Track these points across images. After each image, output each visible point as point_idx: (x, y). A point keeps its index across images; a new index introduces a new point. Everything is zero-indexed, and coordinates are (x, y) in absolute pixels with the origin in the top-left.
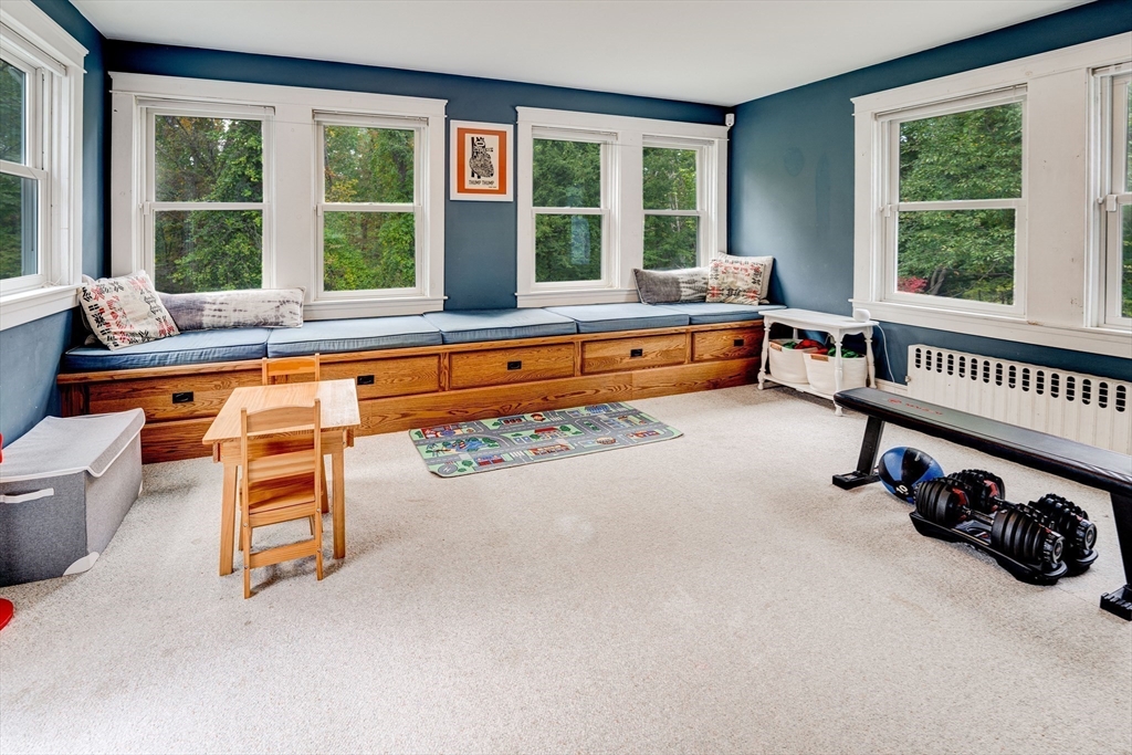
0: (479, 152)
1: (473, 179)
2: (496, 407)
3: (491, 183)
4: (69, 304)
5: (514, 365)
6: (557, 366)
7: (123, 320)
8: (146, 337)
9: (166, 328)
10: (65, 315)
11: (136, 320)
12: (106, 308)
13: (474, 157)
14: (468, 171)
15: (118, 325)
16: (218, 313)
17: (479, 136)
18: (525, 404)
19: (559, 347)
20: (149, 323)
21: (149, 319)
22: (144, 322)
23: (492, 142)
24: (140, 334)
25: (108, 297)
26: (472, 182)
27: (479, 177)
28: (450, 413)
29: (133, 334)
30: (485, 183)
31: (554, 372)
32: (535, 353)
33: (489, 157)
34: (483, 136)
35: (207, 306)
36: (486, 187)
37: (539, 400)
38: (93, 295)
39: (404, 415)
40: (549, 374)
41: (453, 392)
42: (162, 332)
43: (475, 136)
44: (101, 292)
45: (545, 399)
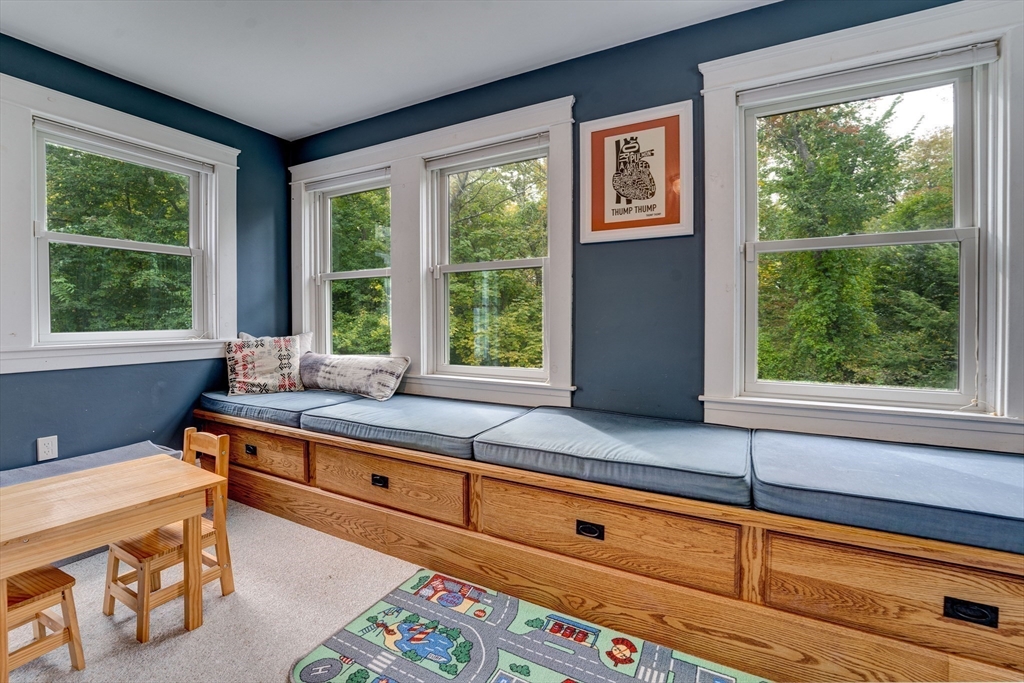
0: (630, 163)
1: (618, 206)
2: (555, 591)
3: (652, 208)
4: (215, 353)
5: (588, 529)
6: (689, 563)
7: (250, 372)
8: (264, 389)
9: (287, 383)
10: (211, 362)
11: (263, 374)
12: (240, 360)
13: (619, 171)
14: (610, 194)
15: (245, 376)
16: (328, 375)
17: (628, 136)
18: (610, 608)
19: (696, 524)
20: (272, 377)
21: (275, 374)
22: (269, 376)
23: (652, 141)
24: (259, 385)
25: (246, 351)
26: (616, 212)
27: (629, 202)
28: (481, 567)
29: (253, 385)
30: (640, 209)
31: (684, 573)
32: (634, 518)
33: (647, 166)
34: (634, 134)
35: (323, 368)
36: (642, 216)
37: (644, 615)
38: (234, 349)
39: (422, 545)
40: (671, 573)
41: (486, 538)
42: (282, 386)
43: (621, 138)
44: (241, 347)
45: (660, 618)
